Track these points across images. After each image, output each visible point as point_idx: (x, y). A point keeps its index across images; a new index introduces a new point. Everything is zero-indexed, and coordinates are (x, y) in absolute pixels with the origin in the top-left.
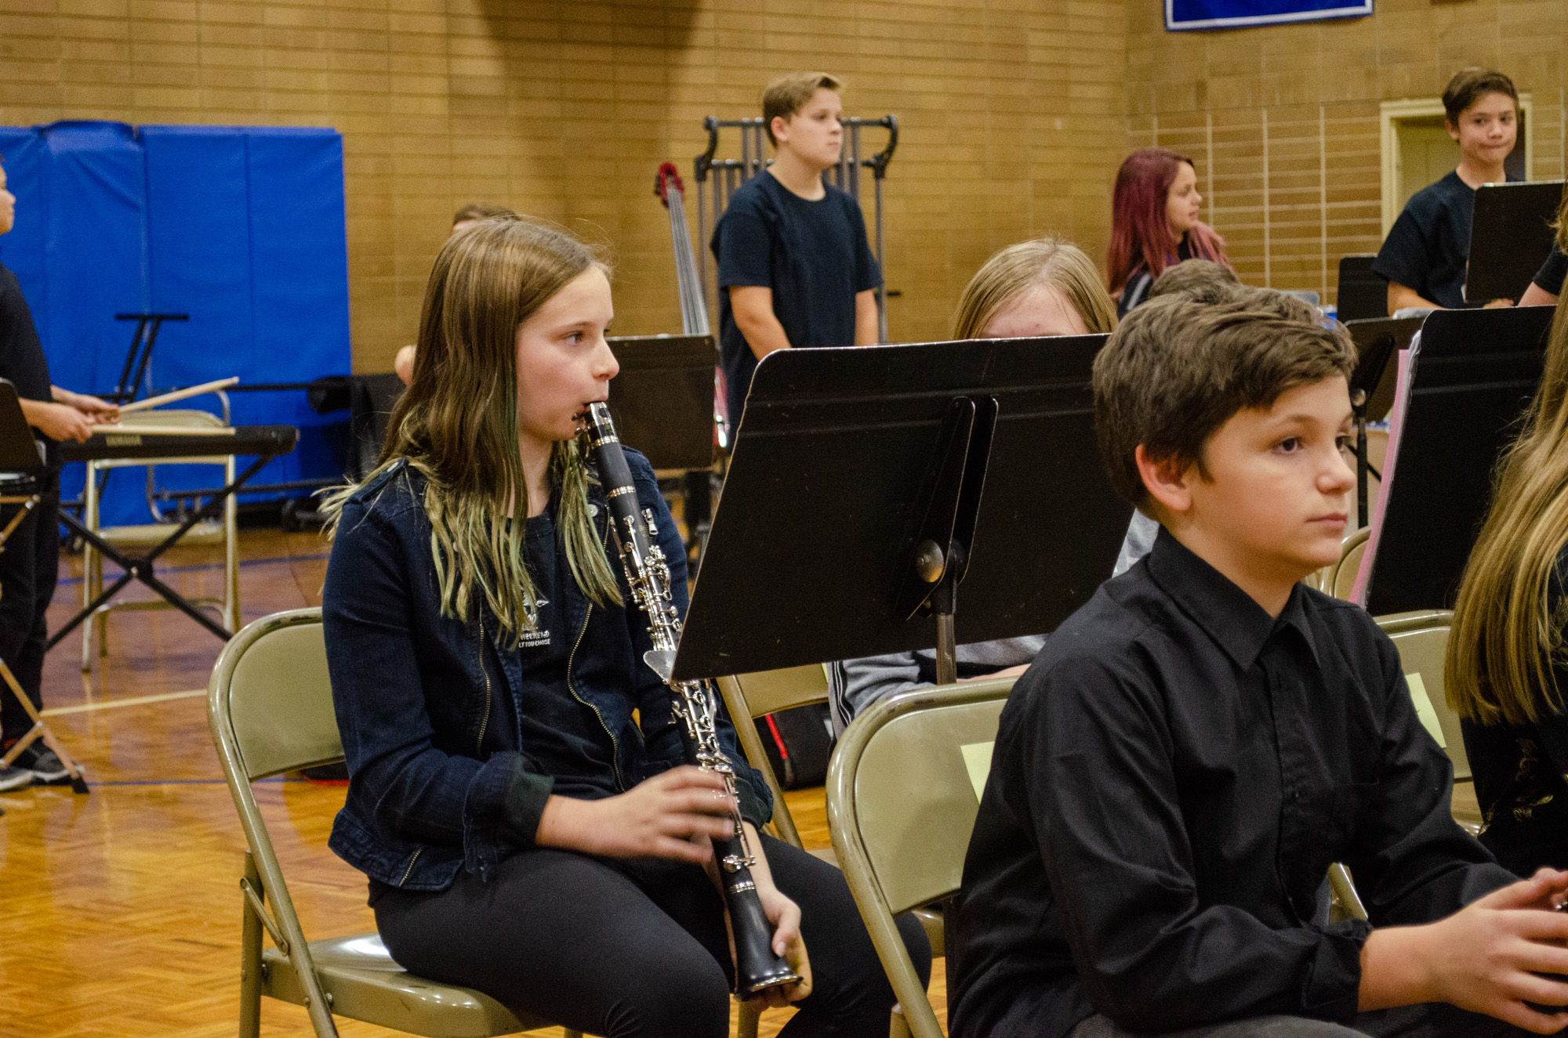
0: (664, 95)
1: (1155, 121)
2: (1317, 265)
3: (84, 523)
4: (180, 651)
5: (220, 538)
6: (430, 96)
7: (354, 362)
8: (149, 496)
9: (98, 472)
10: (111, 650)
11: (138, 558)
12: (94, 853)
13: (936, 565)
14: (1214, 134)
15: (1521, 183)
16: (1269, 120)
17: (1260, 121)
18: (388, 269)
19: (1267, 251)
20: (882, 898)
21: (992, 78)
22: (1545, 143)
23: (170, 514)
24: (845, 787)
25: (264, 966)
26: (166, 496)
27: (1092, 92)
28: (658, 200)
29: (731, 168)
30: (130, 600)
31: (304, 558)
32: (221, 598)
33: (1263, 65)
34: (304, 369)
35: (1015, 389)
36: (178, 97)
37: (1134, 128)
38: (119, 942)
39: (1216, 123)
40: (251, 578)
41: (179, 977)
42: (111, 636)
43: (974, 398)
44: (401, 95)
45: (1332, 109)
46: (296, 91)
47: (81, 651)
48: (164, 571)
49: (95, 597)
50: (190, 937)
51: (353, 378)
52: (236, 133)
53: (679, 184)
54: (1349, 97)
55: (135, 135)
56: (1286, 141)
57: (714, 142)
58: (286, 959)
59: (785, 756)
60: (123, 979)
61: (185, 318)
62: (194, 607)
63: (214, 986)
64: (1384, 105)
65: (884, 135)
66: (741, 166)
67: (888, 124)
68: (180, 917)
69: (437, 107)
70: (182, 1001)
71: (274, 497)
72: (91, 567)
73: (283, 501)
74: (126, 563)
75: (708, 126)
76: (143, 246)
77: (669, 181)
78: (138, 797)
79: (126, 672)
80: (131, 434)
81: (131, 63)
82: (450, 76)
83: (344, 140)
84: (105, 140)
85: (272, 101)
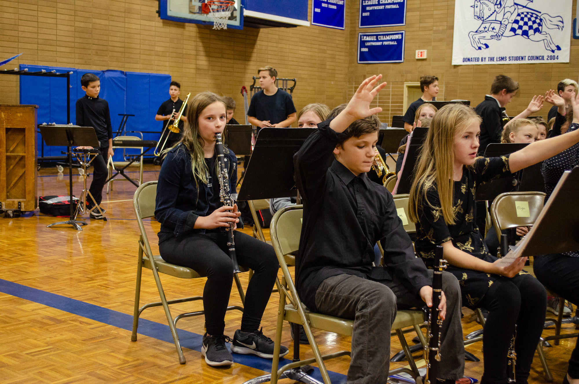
0: (244, 71)
1: (354, 83)
2: (389, 117)
4: (129, 190)
5: (139, 165)
6: (191, 68)
8: (124, 155)
10: (114, 189)
11: (120, 169)
12: (107, 234)
20: (281, 251)
21: (318, 72)
23: (128, 160)
24: (274, 226)
25: (143, 260)
26: (128, 156)
27: (340, 76)
28: (241, 95)
30: (118, 178)
32: (139, 179)
36: (135, 66)
37: (349, 85)
40: (146, 175)
42: (114, 186)
45: (394, 83)
48: (126, 172)
50: (128, 254)
52: (147, 74)
53: (246, 91)
54: (397, 80)
57: (255, 82)
58: (148, 259)
59: (263, 220)
61: (134, 116)
62: (132, 180)
63: (133, 265)
64: (405, 83)
65: (293, 82)
67: (294, 80)
69: (193, 71)
71: (152, 157)
74: (118, 170)
75: (254, 78)
76: (125, 98)
77: (244, 90)
78: (118, 222)
79: (117, 194)
80: (120, 141)
81: (124, 57)
82: (196, 64)
83: (172, 77)
84: (118, 75)
85: (156, 68)
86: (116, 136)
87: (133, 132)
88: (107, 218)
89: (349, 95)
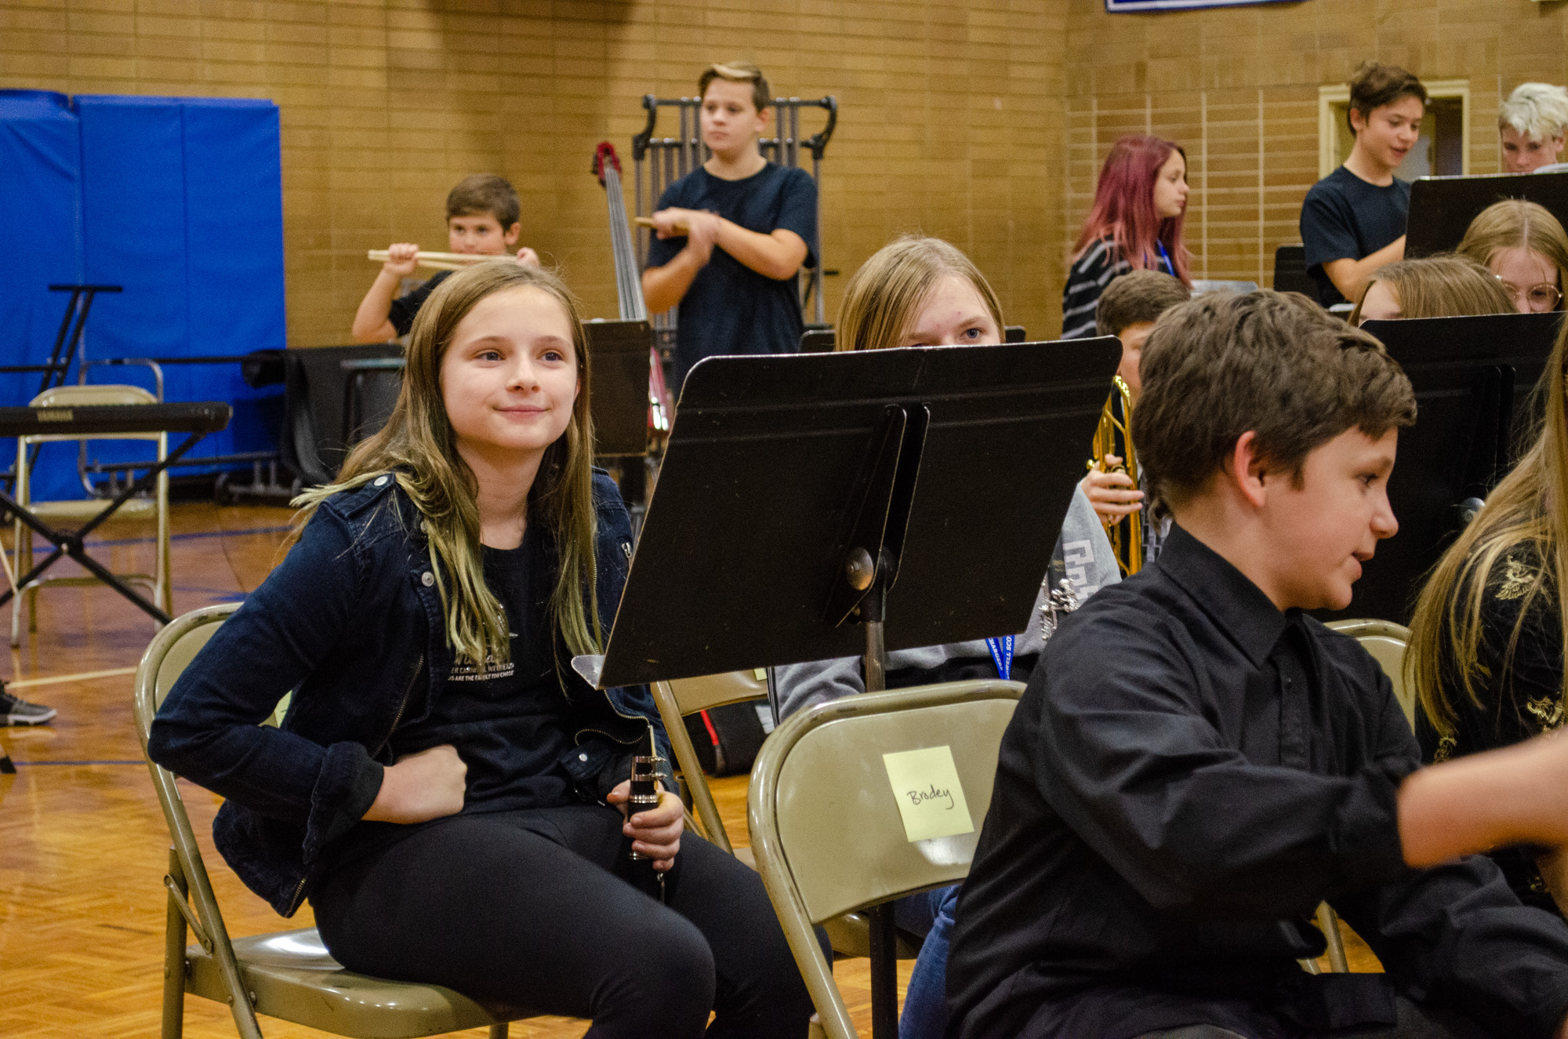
0: (603, 72)
1: (1094, 102)
2: (1254, 249)
3: (15, 498)
4: (109, 627)
5: (151, 515)
6: (368, 68)
7: (288, 336)
8: (82, 468)
9: (29, 446)
10: (41, 625)
11: (68, 534)
12: (21, 834)
13: (865, 573)
14: (1153, 116)
15: (1457, 177)
16: (1209, 102)
17: (1198, 103)
18: (324, 242)
19: (1205, 233)
20: (802, 909)
21: (933, 57)
22: (1482, 129)
23: (102, 486)
24: (766, 795)
25: (187, 963)
26: (98, 469)
27: (1032, 72)
28: (595, 179)
29: (669, 147)
30: (61, 576)
31: (237, 533)
32: (152, 575)
33: (1203, 48)
34: (239, 344)
35: (946, 397)
36: (114, 67)
37: (1073, 109)
38: (45, 927)
39: (1154, 106)
40: (183, 553)
41: (106, 963)
42: (41, 611)
43: (904, 405)
44: (337, 67)
45: (1273, 91)
46: (235, 63)
47: (9, 625)
48: (95, 544)
49: (25, 573)
50: (117, 923)
51: (287, 352)
52: (174, 104)
53: (616, 163)
54: (1288, 80)
55: (70, 104)
56: (1226, 124)
57: (652, 119)
58: (210, 956)
59: (716, 743)
60: (49, 966)
61: (118, 289)
62: (123, 582)
63: (140, 973)
64: (1322, 89)
65: (824, 115)
66: (679, 146)
67: (827, 105)
68: (105, 902)
69: (374, 80)
70: (107, 989)
71: (206, 470)
72: (21, 540)
73: (216, 475)
74: (57, 539)
75: (647, 104)
76: (78, 217)
77: (606, 160)
78: (67, 777)
79: (58, 649)
80: (63, 409)
81: (67, 32)
82: (388, 49)
83: (282, 112)
84: (39, 110)
85: (208, 72)
86: (44, 386)
87: (117, 362)
88: (14, 759)
89: (1076, 154)
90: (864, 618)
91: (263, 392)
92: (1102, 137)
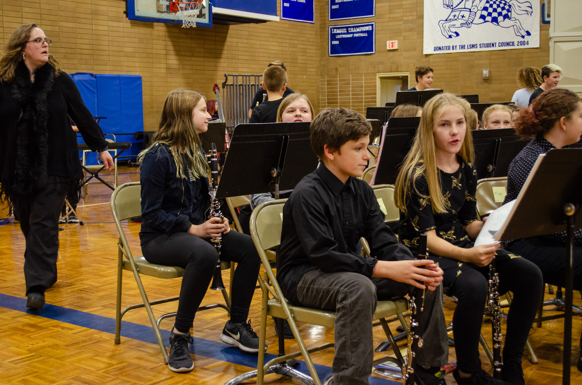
0: (215, 68)
4: (104, 194)
7: (144, 129)
9: (85, 152)
10: (88, 193)
11: (95, 172)
13: (275, 174)
14: (339, 80)
16: (352, 77)
17: (350, 77)
18: (152, 107)
20: (262, 247)
24: (254, 222)
25: (123, 263)
27: (312, 70)
29: (230, 85)
30: (93, 182)
31: (133, 173)
33: (350, 64)
34: (133, 130)
35: (293, 134)
36: (104, 68)
37: (321, 78)
38: (90, 258)
39: (340, 77)
40: (121, 177)
41: (104, 266)
42: (88, 190)
43: (283, 135)
45: (366, 75)
46: (132, 67)
48: (101, 175)
51: (144, 132)
52: (118, 76)
53: (218, 89)
54: (369, 72)
55: (94, 76)
56: (355, 81)
58: (128, 261)
60: (91, 267)
61: (106, 118)
62: (107, 183)
66: (233, 85)
68: (104, 253)
69: (164, 71)
71: (126, 159)
73: (128, 160)
74: (92, 174)
75: (225, 76)
76: (96, 101)
77: (216, 88)
78: (95, 226)
79: (92, 198)
81: (93, 60)
82: (166, 64)
83: (143, 78)
84: (87, 77)
85: (126, 69)
88: (83, 222)
89: (322, 88)
90: (275, 183)
91: (139, 141)
92: (328, 84)
